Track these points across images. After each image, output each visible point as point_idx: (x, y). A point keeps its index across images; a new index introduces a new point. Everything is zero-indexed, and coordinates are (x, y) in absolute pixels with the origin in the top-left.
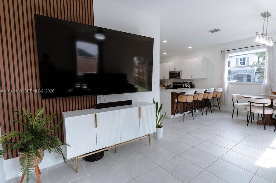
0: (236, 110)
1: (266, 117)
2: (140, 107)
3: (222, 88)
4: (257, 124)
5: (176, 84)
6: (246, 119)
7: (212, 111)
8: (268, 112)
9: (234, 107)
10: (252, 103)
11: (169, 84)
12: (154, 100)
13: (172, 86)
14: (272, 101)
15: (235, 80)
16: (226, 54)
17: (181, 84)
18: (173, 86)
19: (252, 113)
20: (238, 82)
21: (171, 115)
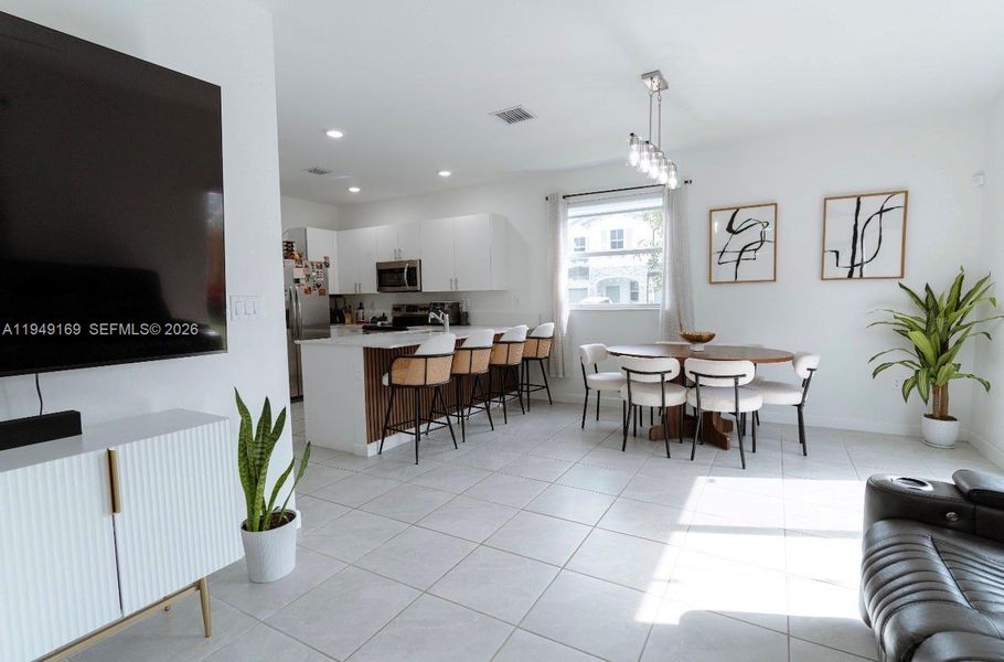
0: (593, 397)
1: (670, 415)
2: (109, 452)
3: (552, 325)
4: (650, 439)
5: (404, 312)
6: (619, 425)
7: (525, 405)
8: (674, 398)
9: (587, 388)
10: (631, 374)
11: (378, 313)
12: (237, 394)
13: (390, 320)
14: (682, 361)
15: (602, 296)
16: (561, 208)
17: (423, 313)
18: (395, 319)
19: (635, 406)
20: (607, 301)
21: (370, 441)
